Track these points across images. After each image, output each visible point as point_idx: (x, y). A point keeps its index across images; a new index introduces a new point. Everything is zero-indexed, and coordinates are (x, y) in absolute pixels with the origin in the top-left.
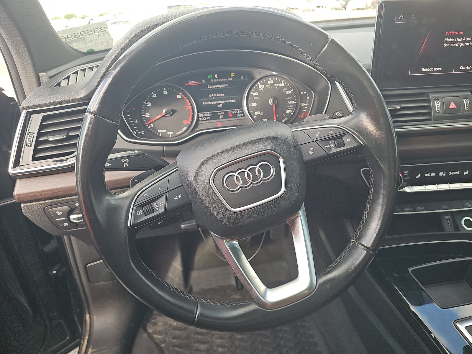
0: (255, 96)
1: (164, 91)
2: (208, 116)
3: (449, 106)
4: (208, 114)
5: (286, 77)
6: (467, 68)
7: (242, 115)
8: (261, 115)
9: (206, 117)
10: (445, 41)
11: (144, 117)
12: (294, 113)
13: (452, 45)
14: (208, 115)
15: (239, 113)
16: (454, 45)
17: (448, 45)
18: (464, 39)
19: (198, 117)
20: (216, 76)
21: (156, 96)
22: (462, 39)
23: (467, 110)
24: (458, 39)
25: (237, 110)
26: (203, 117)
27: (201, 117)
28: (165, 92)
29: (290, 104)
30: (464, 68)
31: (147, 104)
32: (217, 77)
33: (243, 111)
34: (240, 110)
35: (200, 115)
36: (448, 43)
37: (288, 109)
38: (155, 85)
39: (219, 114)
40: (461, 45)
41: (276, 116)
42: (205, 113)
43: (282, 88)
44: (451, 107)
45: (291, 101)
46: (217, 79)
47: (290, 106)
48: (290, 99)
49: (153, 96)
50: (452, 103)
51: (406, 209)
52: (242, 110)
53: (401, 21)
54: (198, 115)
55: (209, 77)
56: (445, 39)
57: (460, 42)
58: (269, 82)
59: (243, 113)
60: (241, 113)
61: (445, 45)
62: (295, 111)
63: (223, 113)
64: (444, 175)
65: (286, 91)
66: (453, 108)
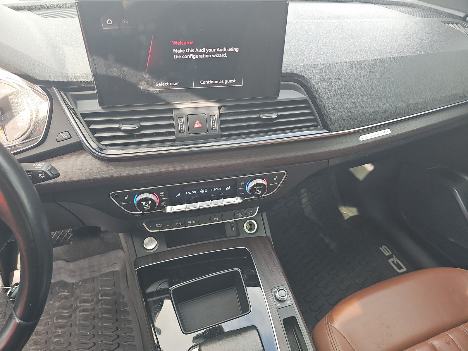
3: (194, 126)
6: (208, 82)
10: (174, 52)
13: (184, 57)
16: (186, 57)
17: (179, 57)
18: (197, 50)
22: (195, 51)
23: (214, 129)
24: (189, 50)
30: (204, 83)
36: (178, 54)
40: (195, 57)
44: (196, 126)
50: (197, 122)
51: (177, 225)
53: (110, 26)
56: (174, 50)
57: (193, 54)
61: (175, 57)
64: (206, 192)
66: (198, 128)
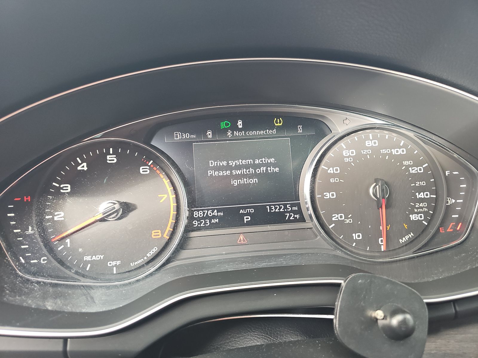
0: (334, 175)
1: (108, 157)
2: (214, 217)
4: (216, 211)
5: (411, 134)
7: (297, 216)
8: (348, 221)
9: (211, 218)
11: (49, 220)
12: (429, 222)
14: (215, 213)
15: (289, 212)
19: (191, 218)
20: (240, 124)
21: (85, 168)
25: (285, 205)
26: (203, 218)
27: (199, 219)
28: (112, 159)
29: (422, 200)
31: (62, 189)
32: (240, 127)
33: (300, 208)
34: (292, 205)
35: (196, 214)
37: (416, 210)
38: (87, 141)
39: (241, 211)
41: (387, 228)
42: (208, 210)
43: (401, 158)
45: (422, 193)
46: (240, 130)
47: (421, 205)
48: (420, 186)
49: (79, 168)
52: (299, 205)
54: (191, 213)
55: (223, 125)
58: (368, 144)
59: (300, 212)
60: (295, 212)
62: (432, 216)
63: (252, 211)
65: (410, 166)
